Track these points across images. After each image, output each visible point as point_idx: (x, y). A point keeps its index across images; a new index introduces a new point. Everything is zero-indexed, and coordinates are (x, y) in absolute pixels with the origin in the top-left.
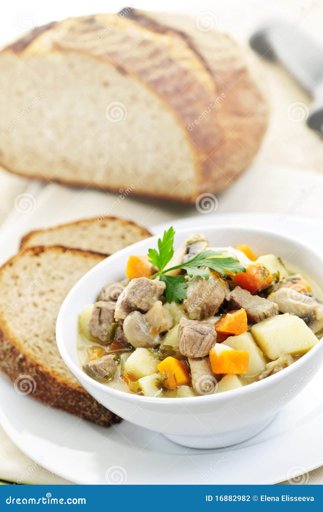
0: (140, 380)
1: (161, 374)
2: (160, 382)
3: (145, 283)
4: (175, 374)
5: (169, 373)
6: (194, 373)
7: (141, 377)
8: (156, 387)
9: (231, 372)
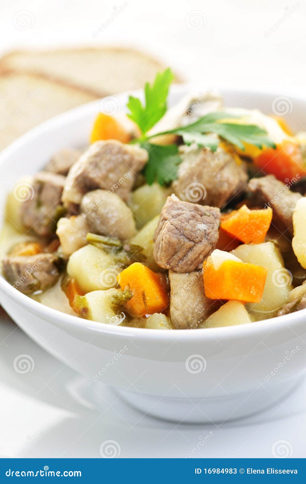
0: (87, 296)
1: (123, 291)
2: (120, 303)
3: (115, 151)
4: (144, 292)
5: (134, 289)
6: (175, 294)
7: (90, 292)
8: (111, 310)
9: (234, 296)
